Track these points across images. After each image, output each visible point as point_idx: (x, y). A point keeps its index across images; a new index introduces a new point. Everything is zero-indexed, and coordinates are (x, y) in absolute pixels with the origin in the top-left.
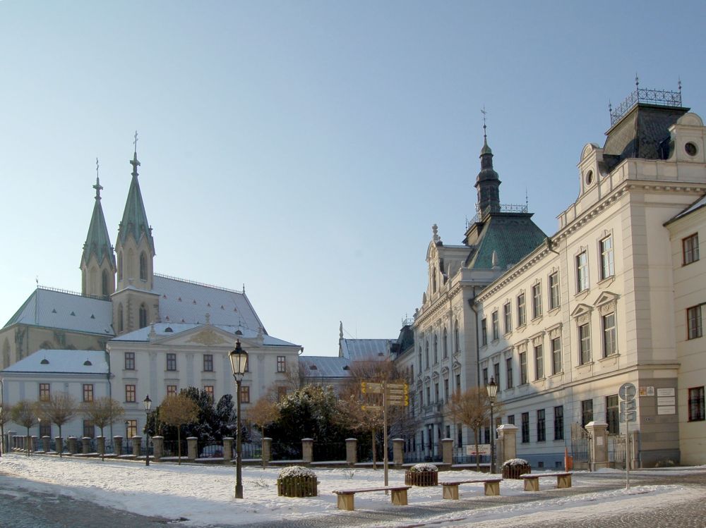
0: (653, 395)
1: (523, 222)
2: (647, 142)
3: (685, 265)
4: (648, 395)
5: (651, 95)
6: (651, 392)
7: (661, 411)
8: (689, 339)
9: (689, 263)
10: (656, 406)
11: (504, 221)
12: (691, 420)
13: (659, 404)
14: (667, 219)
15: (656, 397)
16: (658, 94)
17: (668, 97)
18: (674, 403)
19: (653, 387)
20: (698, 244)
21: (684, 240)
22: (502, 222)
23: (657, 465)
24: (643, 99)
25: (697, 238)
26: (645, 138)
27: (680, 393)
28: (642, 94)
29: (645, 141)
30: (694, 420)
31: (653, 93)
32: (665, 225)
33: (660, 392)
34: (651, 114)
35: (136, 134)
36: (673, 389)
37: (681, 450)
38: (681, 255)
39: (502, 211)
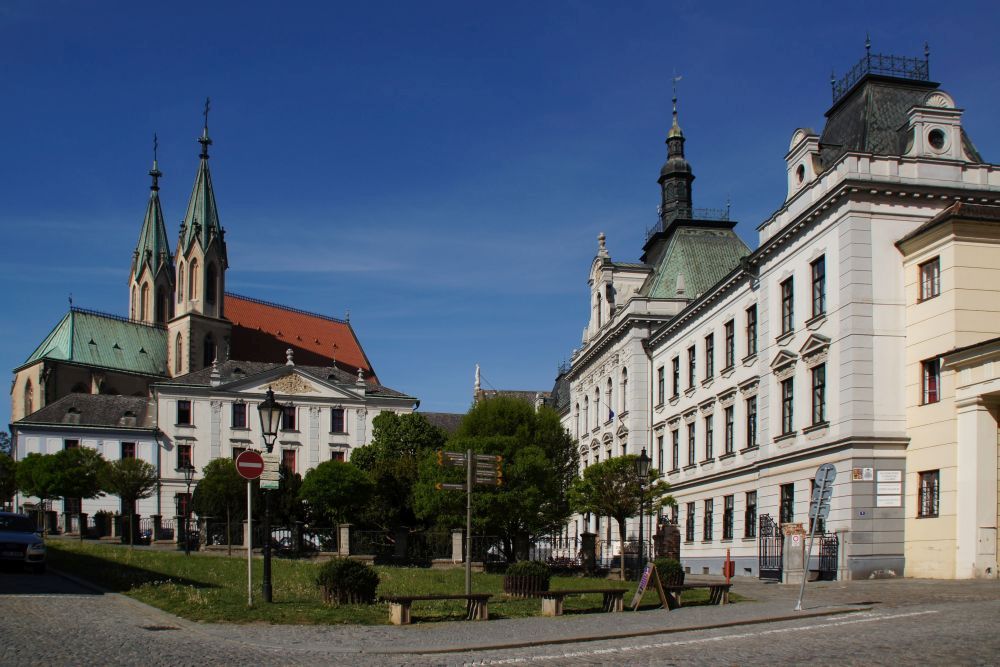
0: (871, 479)
1: (722, 234)
2: (878, 129)
3: (921, 300)
4: (865, 479)
5: (887, 64)
6: (868, 475)
7: (881, 502)
8: (923, 404)
9: (928, 299)
10: (875, 495)
11: (695, 232)
12: (920, 515)
13: (879, 492)
14: (901, 237)
15: (875, 482)
16: (896, 62)
17: (911, 67)
18: (899, 492)
19: (871, 469)
20: (939, 272)
21: (921, 265)
22: (692, 233)
23: (872, 576)
24: (875, 68)
25: (938, 264)
26: (875, 123)
27: (908, 477)
28: (875, 62)
29: (875, 126)
30: (926, 517)
31: (889, 61)
32: (898, 245)
33: (881, 476)
34: (886, 90)
35: (208, 102)
36: (900, 472)
37: (906, 556)
38: (916, 287)
39: (694, 218)
